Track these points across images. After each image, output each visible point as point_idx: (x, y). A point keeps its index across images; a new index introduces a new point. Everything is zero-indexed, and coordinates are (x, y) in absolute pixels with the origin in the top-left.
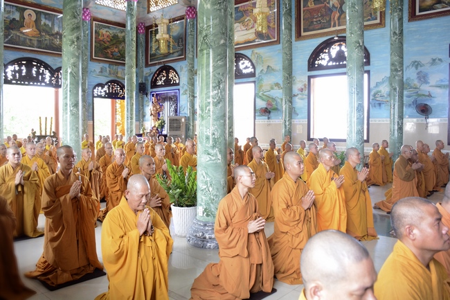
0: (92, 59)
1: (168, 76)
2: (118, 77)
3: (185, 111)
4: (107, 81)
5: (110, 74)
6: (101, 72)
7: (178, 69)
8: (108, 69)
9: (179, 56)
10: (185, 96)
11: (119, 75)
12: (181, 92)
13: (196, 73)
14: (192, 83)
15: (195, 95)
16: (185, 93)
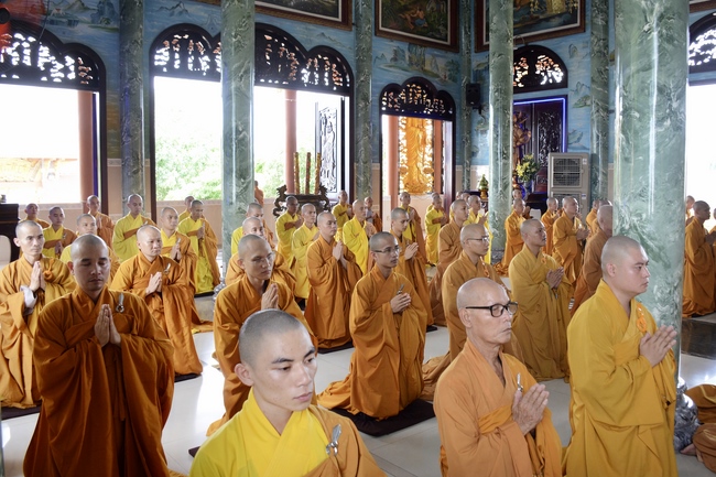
0: (377, 32)
1: (532, 69)
2: (425, 71)
3: (584, 142)
4: (406, 78)
5: (411, 64)
6: (395, 59)
7: (563, 53)
8: (407, 54)
9: (565, 24)
10: (582, 111)
11: (427, 67)
12: (573, 101)
13: (613, 60)
14: (603, 82)
15: (611, 108)
16: (583, 102)
